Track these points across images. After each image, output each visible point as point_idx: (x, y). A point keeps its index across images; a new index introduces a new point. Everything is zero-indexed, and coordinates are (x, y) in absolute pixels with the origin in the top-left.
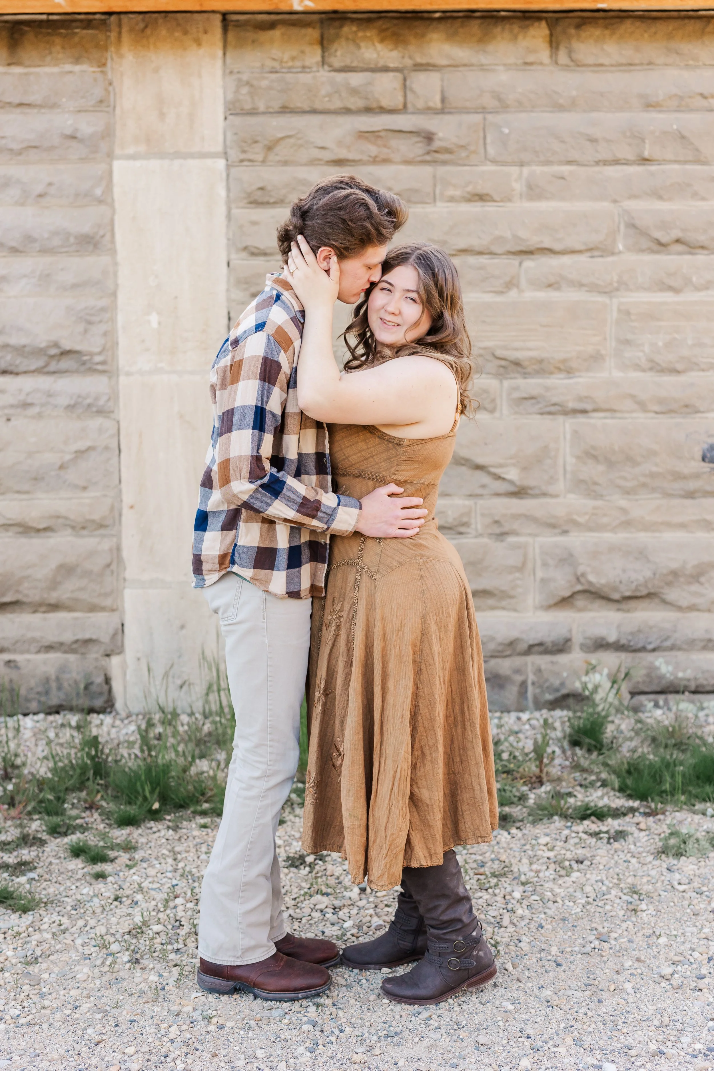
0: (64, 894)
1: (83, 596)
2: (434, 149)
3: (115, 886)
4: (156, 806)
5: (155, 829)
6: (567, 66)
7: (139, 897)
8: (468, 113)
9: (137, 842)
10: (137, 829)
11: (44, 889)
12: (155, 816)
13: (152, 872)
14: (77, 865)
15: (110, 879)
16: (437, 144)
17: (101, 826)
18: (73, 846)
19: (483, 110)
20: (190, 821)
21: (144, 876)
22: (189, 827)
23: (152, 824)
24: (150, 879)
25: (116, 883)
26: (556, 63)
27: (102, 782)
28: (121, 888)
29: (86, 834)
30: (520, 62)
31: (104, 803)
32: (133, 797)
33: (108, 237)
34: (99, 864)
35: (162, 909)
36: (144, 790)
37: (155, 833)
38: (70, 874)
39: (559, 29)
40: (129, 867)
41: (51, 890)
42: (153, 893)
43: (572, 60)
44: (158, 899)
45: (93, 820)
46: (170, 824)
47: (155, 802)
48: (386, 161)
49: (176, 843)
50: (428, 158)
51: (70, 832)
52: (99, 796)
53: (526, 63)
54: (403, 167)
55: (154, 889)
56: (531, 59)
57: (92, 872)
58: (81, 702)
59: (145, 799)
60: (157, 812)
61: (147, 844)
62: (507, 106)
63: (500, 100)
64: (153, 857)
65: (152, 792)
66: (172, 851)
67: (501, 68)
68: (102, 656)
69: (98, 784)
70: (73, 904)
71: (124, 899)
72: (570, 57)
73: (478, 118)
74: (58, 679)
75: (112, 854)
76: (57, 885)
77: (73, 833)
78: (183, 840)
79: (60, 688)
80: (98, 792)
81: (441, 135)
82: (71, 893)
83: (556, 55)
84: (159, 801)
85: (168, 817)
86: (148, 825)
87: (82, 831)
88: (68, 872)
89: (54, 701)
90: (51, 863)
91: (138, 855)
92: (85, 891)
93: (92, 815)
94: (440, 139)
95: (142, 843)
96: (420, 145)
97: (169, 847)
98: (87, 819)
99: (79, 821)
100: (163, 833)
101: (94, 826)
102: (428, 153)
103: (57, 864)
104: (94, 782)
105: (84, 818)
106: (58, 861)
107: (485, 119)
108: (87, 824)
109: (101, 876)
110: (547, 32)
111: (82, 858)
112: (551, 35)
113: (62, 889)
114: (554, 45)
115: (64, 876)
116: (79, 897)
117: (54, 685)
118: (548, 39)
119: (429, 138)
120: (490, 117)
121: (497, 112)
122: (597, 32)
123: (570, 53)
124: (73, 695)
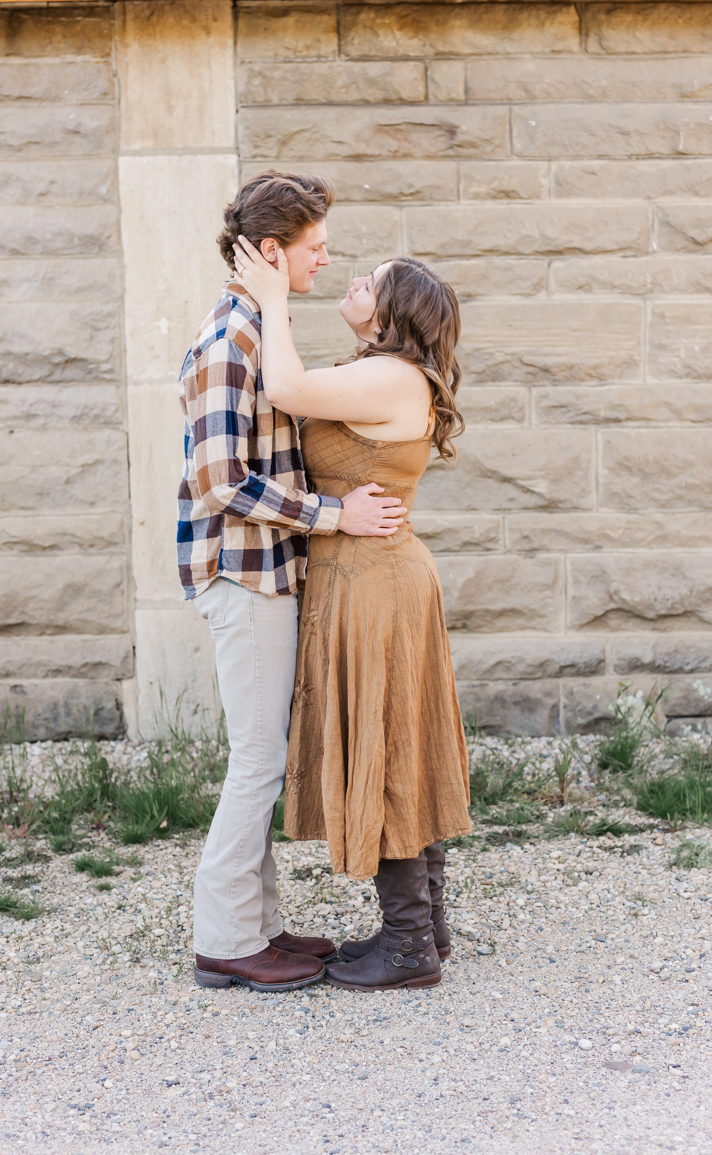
0: (68, 904)
1: (91, 617)
3: (119, 897)
4: (164, 824)
5: (161, 847)
7: (142, 906)
9: (143, 858)
10: (144, 846)
11: (48, 900)
12: (163, 834)
13: (156, 884)
14: (81, 879)
15: (114, 890)
17: (108, 845)
18: (78, 862)
20: (199, 839)
21: (149, 888)
22: (197, 844)
23: (160, 842)
24: (155, 891)
25: (120, 894)
27: (110, 804)
28: (124, 898)
29: (92, 851)
31: (112, 824)
32: (140, 816)
33: (114, 238)
34: (104, 877)
35: (165, 916)
36: (152, 809)
37: (161, 850)
38: (74, 886)
40: (134, 880)
41: (55, 901)
42: (156, 902)
44: (162, 907)
45: (99, 839)
46: (178, 842)
47: (163, 821)
49: (183, 859)
51: (75, 849)
52: (106, 816)
55: (159, 899)
57: (96, 884)
58: (90, 728)
59: (153, 817)
60: (165, 830)
61: (153, 859)
64: (159, 871)
65: (160, 811)
66: (179, 866)
68: (112, 680)
69: (106, 806)
70: (77, 912)
71: (127, 908)
74: (66, 704)
75: (116, 869)
76: (61, 896)
77: (78, 851)
78: (190, 856)
79: (68, 714)
80: (105, 812)
82: (75, 902)
84: (168, 821)
85: (177, 836)
86: (156, 843)
87: (88, 848)
88: (73, 884)
89: (63, 728)
90: (55, 877)
91: (143, 870)
92: (89, 901)
93: (99, 835)
95: (149, 859)
97: (175, 862)
98: (93, 839)
99: (85, 840)
100: (170, 850)
101: (101, 844)
103: (62, 878)
104: (101, 803)
105: (90, 837)
106: (62, 875)
108: (93, 842)
109: (105, 888)
111: (86, 872)
113: (66, 899)
115: (68, 888)
116: (82, 906)
117: (62, 711)
124: (83, 720)
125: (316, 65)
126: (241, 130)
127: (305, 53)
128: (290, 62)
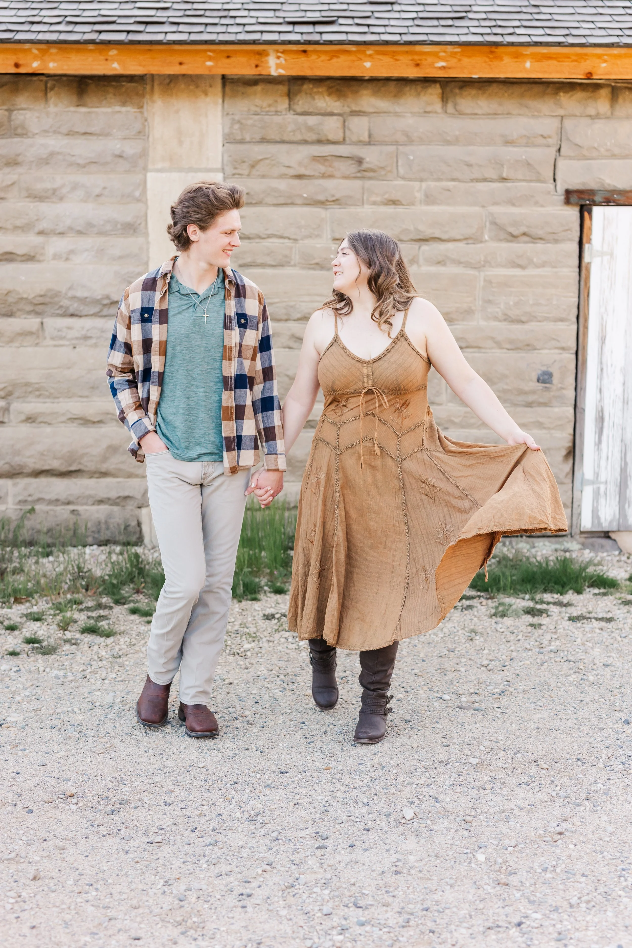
1: (122, 466)
2: (362, 169)
6: (453, 114)
8: (386, 145)
16: (365, 166)
19: (396, 143)
26: (446, 112)
30: (422, 111)
33: (143, 226)
39: (448, 89)
43: (457, 111)
48: (331, 176)
50: (359, 175)
51: (127, 603)
53: (426, 112)
54: (342, 181)
56: (429, 109)
58: (121, 538)
62: (413, 141)
63: (407, 136)
67: (409, 115)
68: (136, 508)
72: (455, 108)
73: (392, 148)
74: (106, 522)
79: (107, 528)
81: (368, 159)
83: (446, 106)
89: (103, 537)
94: (367, 163)
96: (354, 166)
102: (359, 171)
107: (397, 149)
110: (440, 91)
111: (137, 614)
112: (443, 93)
114: (445, 100)
117: (103, 526)
118: (440, 96)
119: (360, 161)
120: (401, 148)
121: (406, 145)
122: (474, 92)
123: (455, 105)
124: (117, 533)
125: (274, 117)
126: (226, 157)
127: (267, 109)
128: (258, 114)
